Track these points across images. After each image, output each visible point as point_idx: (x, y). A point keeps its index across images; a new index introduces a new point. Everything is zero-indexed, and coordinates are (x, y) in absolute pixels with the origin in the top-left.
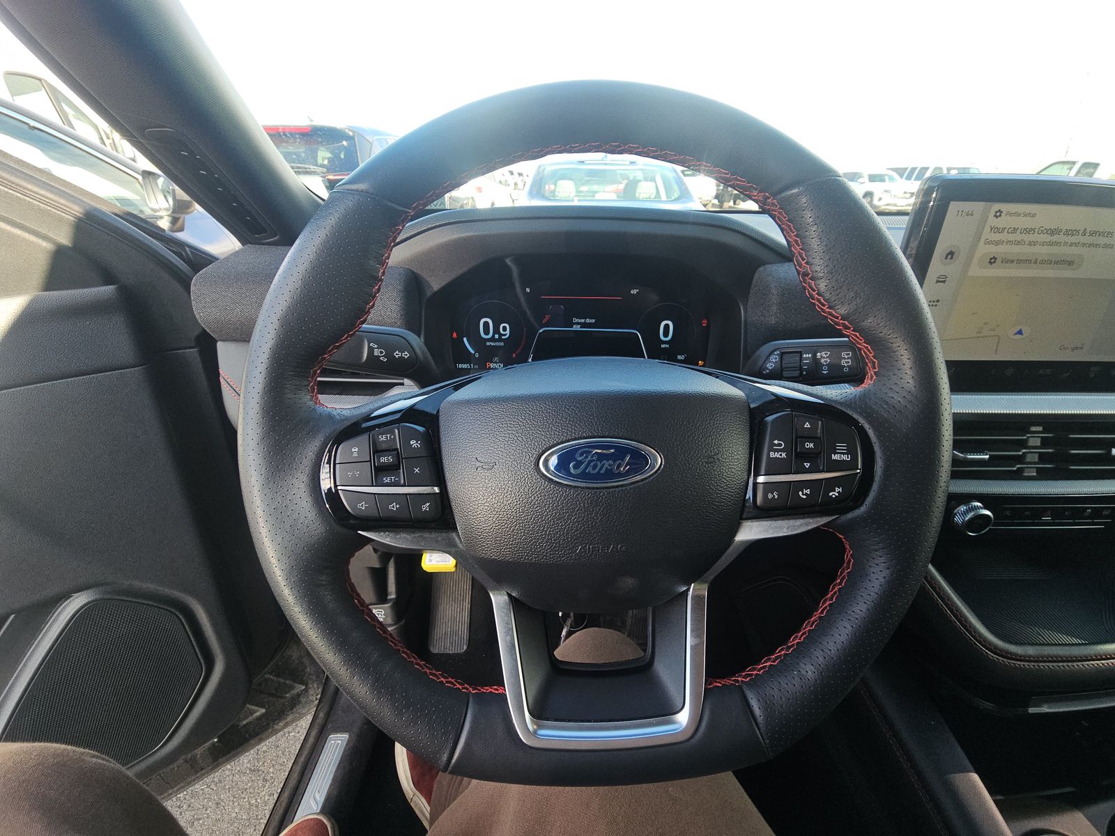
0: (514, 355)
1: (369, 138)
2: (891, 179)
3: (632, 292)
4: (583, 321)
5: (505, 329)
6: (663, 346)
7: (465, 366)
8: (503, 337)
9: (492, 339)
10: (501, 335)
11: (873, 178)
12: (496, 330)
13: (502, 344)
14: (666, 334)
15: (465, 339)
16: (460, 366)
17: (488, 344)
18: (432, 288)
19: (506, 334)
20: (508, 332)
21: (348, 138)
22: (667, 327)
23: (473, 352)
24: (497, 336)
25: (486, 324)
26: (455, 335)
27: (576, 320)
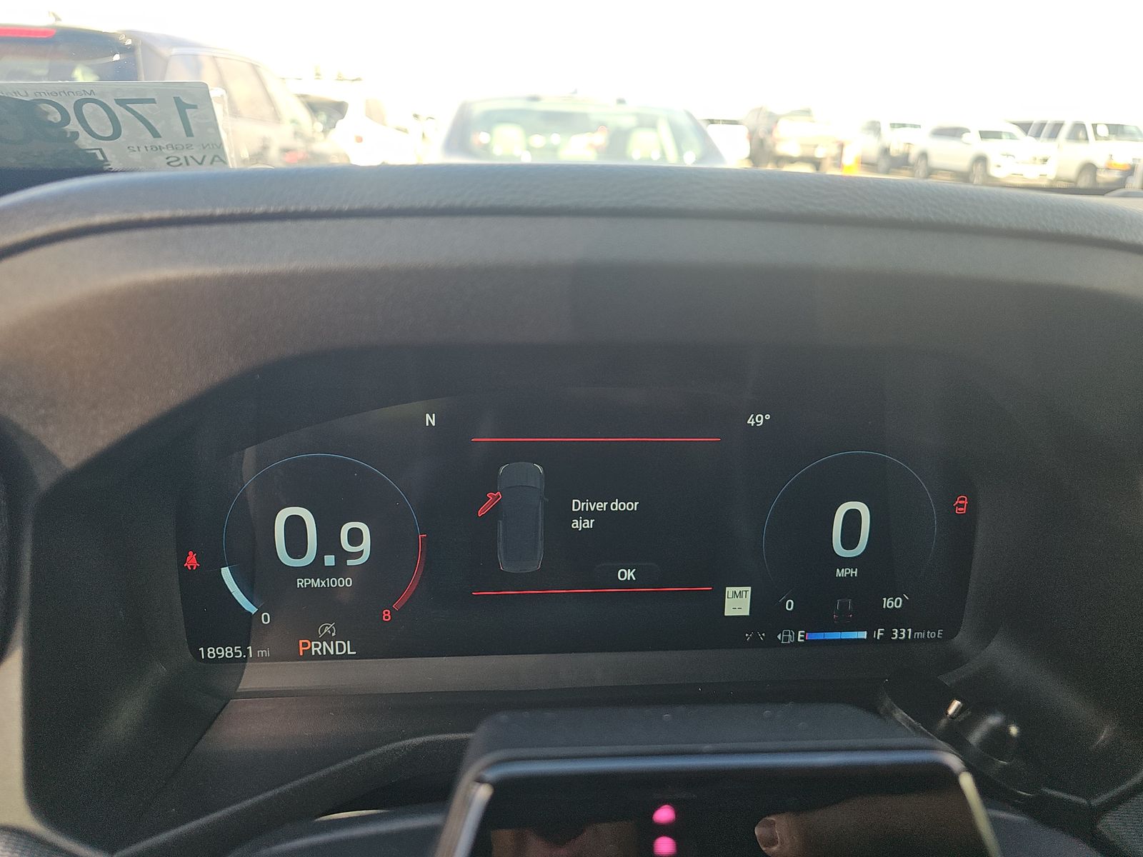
0: (387, 615)
1: (165, 52)
2: (1012, 136)
3: (751, 422)
4: (600, 506)
5: (355, 537)
6: (841, 573)
7: (226, 652)
8: (350, 563)
9: (316, 569)
10: (342, 556)
11: (985, 135)
12: (328, 541)
13: (347, 582)
14: (850, 538)
15: (226, 573)
16: (212, 652)
17: (301, 583)
18: (53, 458)
19: (361, 553)
20: (366, 545)
21: (124, 50)
22: (853, 517)
23: (252, 609)
24: (330, 560)
25: (295, 525)
26: (192, 561)
27: (581, 506)
